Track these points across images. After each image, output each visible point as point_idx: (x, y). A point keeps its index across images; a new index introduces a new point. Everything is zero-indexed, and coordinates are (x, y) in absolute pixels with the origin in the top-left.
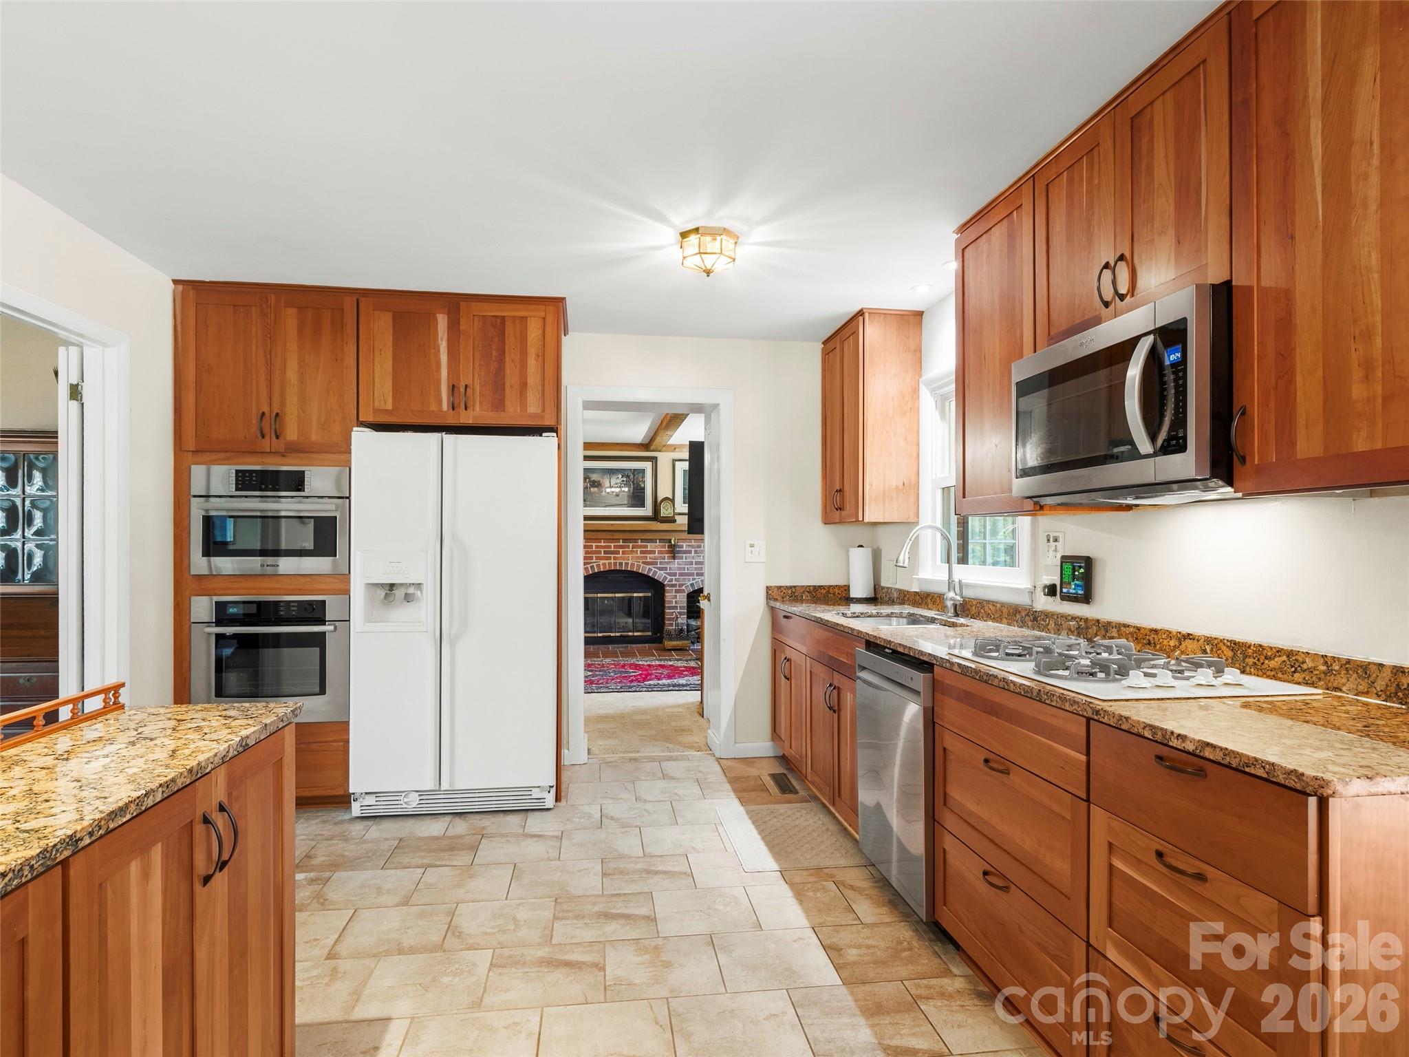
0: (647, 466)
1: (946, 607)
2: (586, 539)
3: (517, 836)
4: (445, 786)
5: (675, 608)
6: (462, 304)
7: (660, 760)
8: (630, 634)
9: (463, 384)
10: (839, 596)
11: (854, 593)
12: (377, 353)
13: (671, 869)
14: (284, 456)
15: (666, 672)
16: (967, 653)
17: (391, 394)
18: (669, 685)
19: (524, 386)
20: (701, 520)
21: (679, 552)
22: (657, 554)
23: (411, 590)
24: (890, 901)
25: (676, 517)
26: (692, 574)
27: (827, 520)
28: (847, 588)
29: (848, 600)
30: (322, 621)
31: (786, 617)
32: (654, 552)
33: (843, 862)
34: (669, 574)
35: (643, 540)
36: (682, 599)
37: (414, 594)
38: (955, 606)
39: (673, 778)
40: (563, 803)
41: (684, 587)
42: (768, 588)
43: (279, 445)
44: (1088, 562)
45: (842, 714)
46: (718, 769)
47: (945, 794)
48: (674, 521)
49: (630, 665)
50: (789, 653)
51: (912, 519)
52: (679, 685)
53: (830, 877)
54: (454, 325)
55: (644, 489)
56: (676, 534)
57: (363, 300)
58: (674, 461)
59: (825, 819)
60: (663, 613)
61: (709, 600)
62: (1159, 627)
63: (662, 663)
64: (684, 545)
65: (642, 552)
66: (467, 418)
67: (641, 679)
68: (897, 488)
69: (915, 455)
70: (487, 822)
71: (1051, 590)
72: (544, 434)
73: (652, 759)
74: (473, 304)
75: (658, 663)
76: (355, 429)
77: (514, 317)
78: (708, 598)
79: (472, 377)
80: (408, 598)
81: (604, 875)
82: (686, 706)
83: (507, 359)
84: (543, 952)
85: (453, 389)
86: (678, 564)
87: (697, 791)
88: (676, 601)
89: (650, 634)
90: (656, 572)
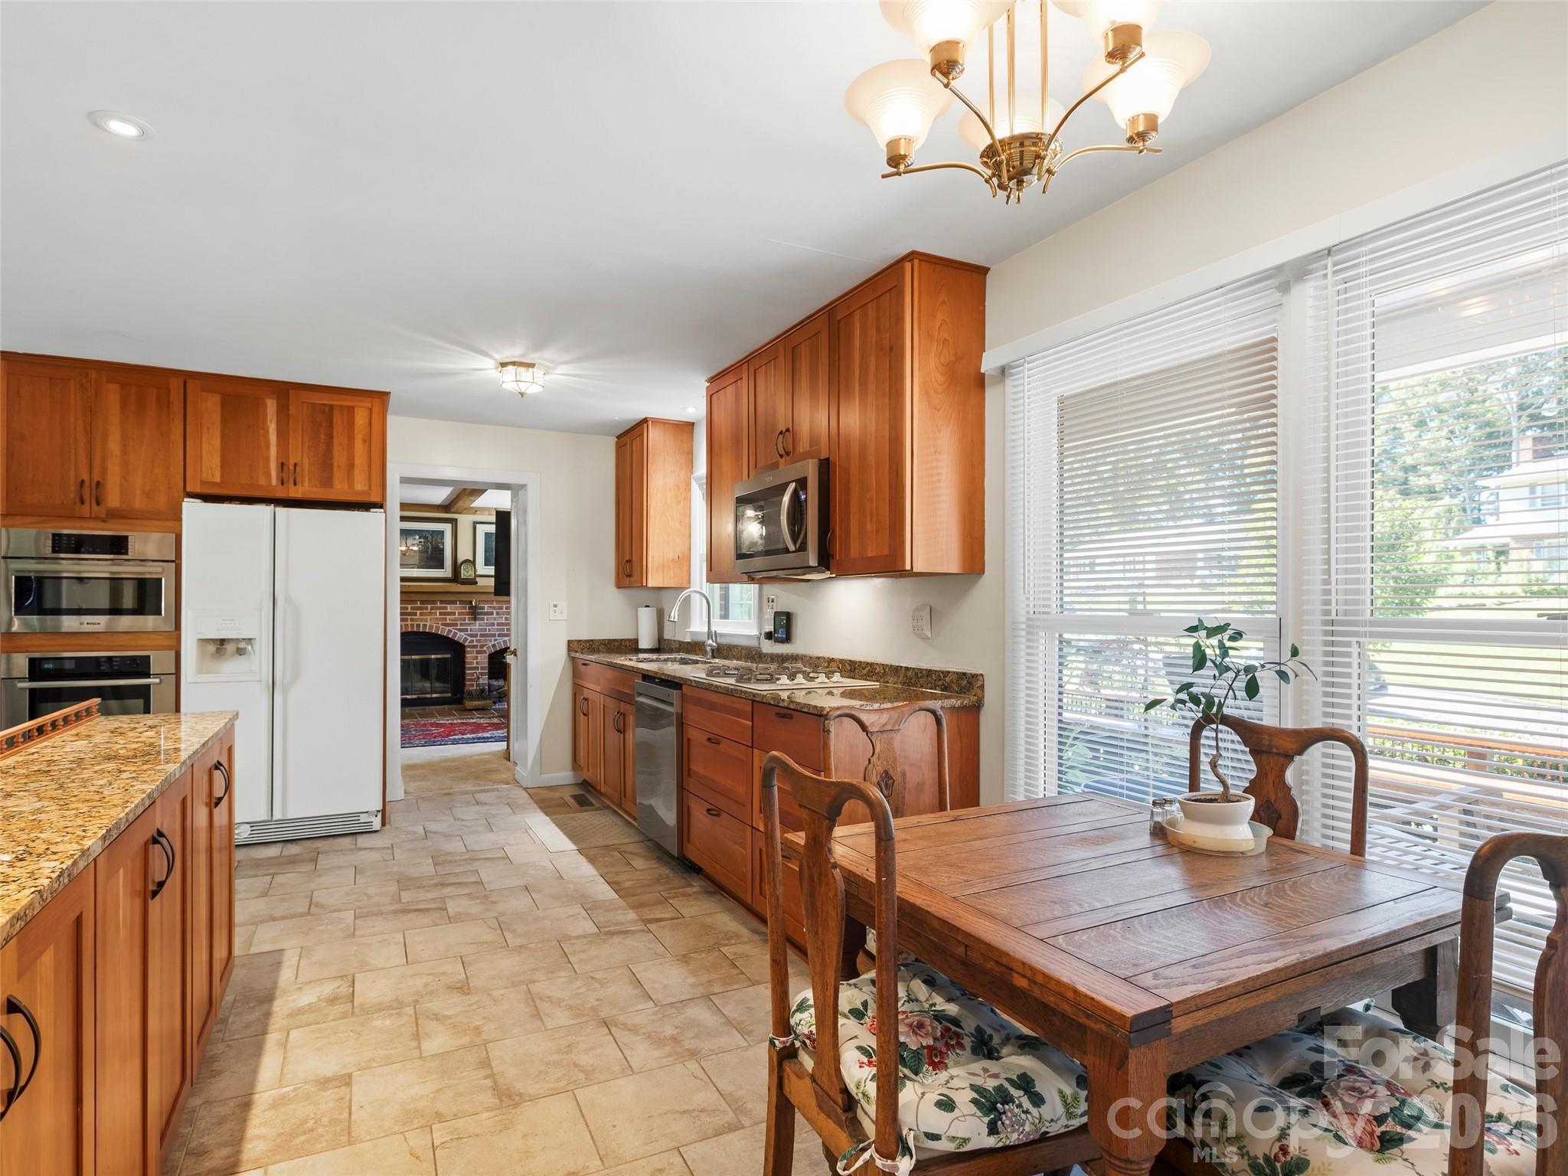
0: (447, 528)
1: (706, 651)
2: (402, 601)
3: (351, 850)
4: (277, 816)
5: (477, 668)
6: (292, 392)
7: (473, 793)
8: (428, 696)
9: (292, 461)
10: (631, 646)
11: (643, 645)
12: (205, 430)
13: (490, 856)
14: (104, 521)
15: (469, 728)
16: (704, 675)
17: (219, 468)
18: (474, 738)
19: (351, 466)
20: (508, 583)
21: (481, 613)
22: (457, 616)
23: (242, 645)
24: (658, 857)
25: (478, 579)
26: (494, 635)
27: (619, 585)
28: (636, 641)
29: (638, 651)
30: (147, 675)
31: (584, 664)
32: (454, 614)
33: (626, 841)
34: (470, 635)
35: (442, 602)
36: (483, 660)
37: (245, 648)
38: (713, 651)
39: (485, 804)
40: (388, 827)
41: (485, 648)
42: (569, 642)
43: (101, 511)
44: (789, 616)
45: (627, 734)
46: (526, 795)
47: (689, 769)
48: (476, 583)
49: (432, 725)
50: (587, 694)
51: (684, 585)
52: (484, 738)
53: (616, 849)
54: (283, 410)
55: (443, 550)
56: (480, 595)
57: (190, 383)
58: (475, 523)
59: (613, 819)
60: (463, 674)
61: (515, 655)
62: (820, 655)
63: (464, 721)
64: (486, 606)
65: (441, 614)
66: (295, 493)
67: (444, 736)
68: (674, 560)
69: (688, 535)
70: (319, 844)
71: (769, 636)
72: (372, 510)
73: (466, 793)
74: (302, 392)
75: (459, 721)
76: (185, 500)
77: (341, 406)
78: (514, 653)
79: (301, 454)
80: (240, 652)
81: (435, 864)
82: (494, 754)
83: (335, 442)
84: (397, 907)
85: (282, 466)
86: (480, 625)
87: (509, 810)
88: (477, 663)
89: (449, 695)
90: (455, 634)
